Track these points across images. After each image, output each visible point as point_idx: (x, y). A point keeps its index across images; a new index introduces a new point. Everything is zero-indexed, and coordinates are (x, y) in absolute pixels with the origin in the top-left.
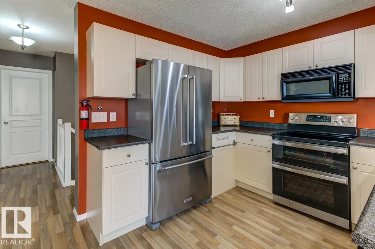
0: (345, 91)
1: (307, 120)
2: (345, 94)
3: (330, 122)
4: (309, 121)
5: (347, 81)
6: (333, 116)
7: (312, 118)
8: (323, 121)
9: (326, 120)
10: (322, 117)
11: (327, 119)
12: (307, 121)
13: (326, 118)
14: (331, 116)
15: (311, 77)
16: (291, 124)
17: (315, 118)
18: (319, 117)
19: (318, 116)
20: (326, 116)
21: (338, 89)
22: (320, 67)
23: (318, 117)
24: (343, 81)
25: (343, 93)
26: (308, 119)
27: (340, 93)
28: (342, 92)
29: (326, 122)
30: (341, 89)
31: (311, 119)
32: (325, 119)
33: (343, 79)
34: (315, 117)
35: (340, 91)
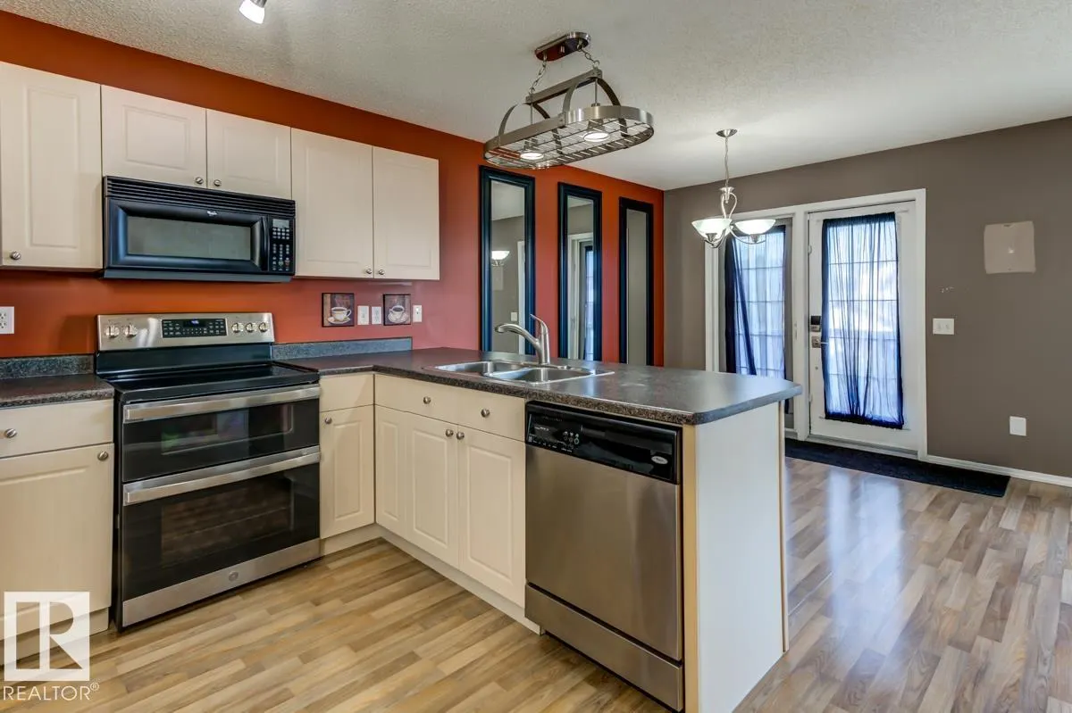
0: (284, 259)
1: (166, 334)
2: (284, 267)
3: (225, 334)
4: (171, 336)
5: (288, 238)
6: (228, 319)
7: (178, 328)
8: (209, 335)
9: (214, 329)
10: (203, 323)
11: (217, 327)
12: (164, 336)
13: (214, 325)
14: (224, 321)
15: (212, 211)
16: (107, 352)
17: (187, 327)
18: (197, 322)
19: (195, 320)
20: (214, 321)
21: (272, 255)
22: (222, 189)
23: (193, 322)
24: (281, 236)
25: (281, 263)
26: (167, 329)
27: (274, 263)
28: (278, 260)
29: (214, 334)
30: (277, 255)
31: (175, 331)
32: (211, 327)
33: (281, 232)
34: (187, 323)
35: (274, 258)
